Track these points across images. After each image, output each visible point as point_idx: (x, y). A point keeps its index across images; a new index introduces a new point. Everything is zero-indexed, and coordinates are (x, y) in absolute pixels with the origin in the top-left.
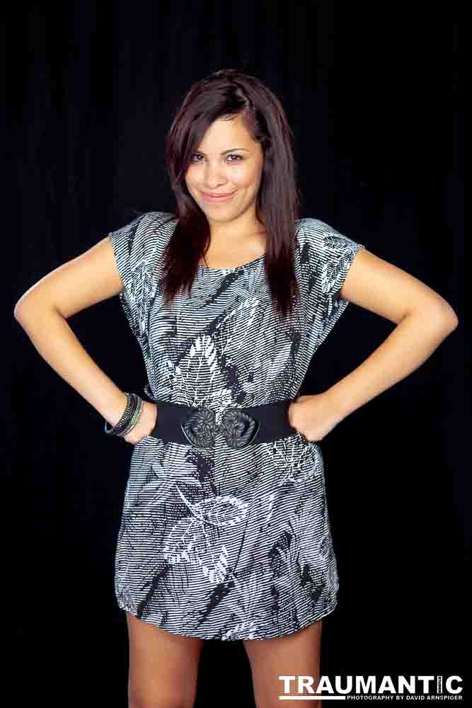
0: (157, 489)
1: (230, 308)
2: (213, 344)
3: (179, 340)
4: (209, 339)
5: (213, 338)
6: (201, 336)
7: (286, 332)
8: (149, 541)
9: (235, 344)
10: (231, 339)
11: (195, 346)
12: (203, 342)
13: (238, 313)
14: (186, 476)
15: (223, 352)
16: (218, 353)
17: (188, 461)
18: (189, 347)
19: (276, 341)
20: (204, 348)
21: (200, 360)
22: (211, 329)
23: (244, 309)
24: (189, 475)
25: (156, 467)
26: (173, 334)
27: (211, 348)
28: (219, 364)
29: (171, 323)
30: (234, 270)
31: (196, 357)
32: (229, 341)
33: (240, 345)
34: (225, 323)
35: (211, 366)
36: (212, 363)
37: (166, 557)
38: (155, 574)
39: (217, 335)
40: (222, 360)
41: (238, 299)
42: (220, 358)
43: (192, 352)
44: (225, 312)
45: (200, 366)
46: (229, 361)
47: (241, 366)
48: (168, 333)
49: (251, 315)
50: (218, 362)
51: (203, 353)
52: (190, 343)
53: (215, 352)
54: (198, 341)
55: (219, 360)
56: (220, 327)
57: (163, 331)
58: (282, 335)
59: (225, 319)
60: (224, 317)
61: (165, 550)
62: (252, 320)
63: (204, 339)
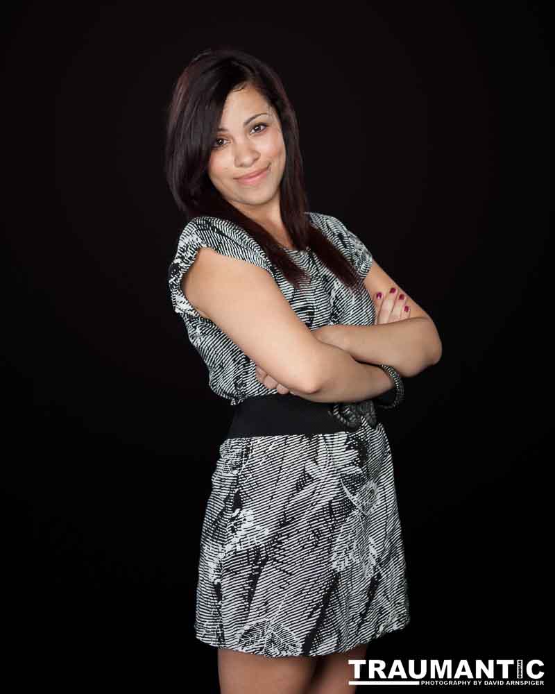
0: (314, 492)
8: (312, 557)
14: (345, 466)
17: (348, 449)
24: (350, 464)
25: (311, 468)
37: (334, 566)
38: (325, 592)
61: (333, 558)
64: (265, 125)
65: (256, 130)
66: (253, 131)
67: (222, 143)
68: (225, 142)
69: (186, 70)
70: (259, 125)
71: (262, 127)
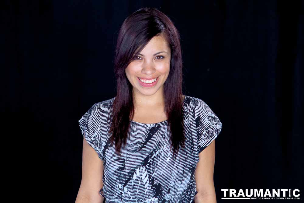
1: (155, 150)
2: (146, 171)
3: (126, 171)
4: (145, 169)
5: (146, 168)
6: (139, 167)
7: (189, 167)
9: (160, 172)
10: (157, 168)
11: (136, 173)
12: (141, 170)
13: (160, 153)
15: (152, 176)
16: (150, 177)
18: (133, 174)
19: (184, 172)
20: (142, 174)
21: (139, 181)
22: (145, 163)
23: (164, 151)
26: (123, 168)
27: (145, 174)
28: (150, 183)
29: (121, 162)
30: (155, 124)
31: (137, 180)
32: (156, 169)
33: (162, 172)
34: (153, 159)
35: (145, 184)
36: (146, 182)
39: (149, 166)
40: (152, 181)
41: (159, 144)
42: (151, 179)
43: (135, 177)
44: (152, 152)
45: (139, 184)
46: (156, 181)
47: (163, 184)
48: (120, 168)
49: (169, 155)
50: (150, 182)
51: (141, 177)
52: (133, 171)
53: (148, 175)
54: (138, 170)
55: (150, 181)
56: (150, 162)
57: (116, 168)
58: (187, 169)
59: (153, 157)
60: (152, 155)
62: (169, 158)
63: (141, 169)
64: (163, 57)
65: (158, 58)
66: (156, 58)
67: (139, 59)
68: (140, 59)
69: (126, 20)
70: (160, 56)
71: (161, 57)
